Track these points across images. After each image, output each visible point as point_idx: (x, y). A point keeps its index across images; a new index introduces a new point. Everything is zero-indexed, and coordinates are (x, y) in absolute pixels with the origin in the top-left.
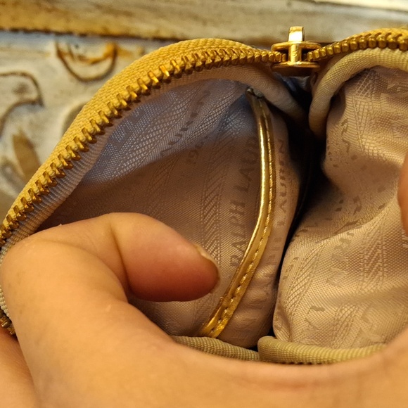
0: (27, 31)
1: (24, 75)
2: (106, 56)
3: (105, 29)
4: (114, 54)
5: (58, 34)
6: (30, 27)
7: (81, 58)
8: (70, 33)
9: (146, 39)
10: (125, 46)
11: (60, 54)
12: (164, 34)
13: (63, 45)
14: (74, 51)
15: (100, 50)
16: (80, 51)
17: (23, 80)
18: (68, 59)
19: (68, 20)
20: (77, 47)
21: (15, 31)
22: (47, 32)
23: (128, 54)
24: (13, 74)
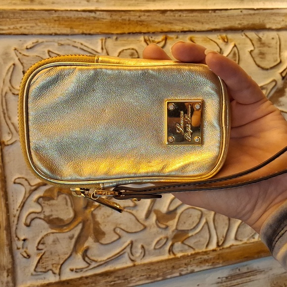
0: (133, 33)
1: (133, 49)
2: (163, 40)
3: (162, 30)
4: (166, 39)
5: (145, 33)
6: (134, 32)
7: (153, 41)
8: (149, 33)
9: (178, 32)
10: (170, 36)
11: (145, 41)
12: (185, 29)
13: (146, 37)
14: (151, 39)
15: (160, 38)
16: (153, 39)
17: (132, 51)
18: (148, 42)
19: (148, 28)
20: (152, 37)
21: (129, 33)
22: (140, 33)
23: (171, 38)
24: (129, 49)
